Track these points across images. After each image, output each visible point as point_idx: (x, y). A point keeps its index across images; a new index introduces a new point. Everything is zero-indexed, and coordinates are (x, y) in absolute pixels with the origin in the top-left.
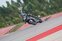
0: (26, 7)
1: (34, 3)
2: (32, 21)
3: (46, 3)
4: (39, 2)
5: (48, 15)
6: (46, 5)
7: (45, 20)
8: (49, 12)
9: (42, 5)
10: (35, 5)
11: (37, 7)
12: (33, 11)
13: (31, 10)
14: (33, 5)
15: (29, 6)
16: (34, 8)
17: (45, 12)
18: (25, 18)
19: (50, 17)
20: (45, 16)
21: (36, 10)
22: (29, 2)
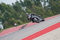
0: (3, 15)
1: (11, 11)
2: (36, 19)
3: (22, 11)
4: (15, 10)
5: (24, 23)
6: (22, 13)
7: (21, 28)
8: (25, 20)
9: (18, 14)
10: (12, 13)
11: (14, 16)
12: (10, 19)
13: (7, 18)
14: (9, 13)
15: (5, 14)
16: (10, 16)
17: (21, 20)
18: (30, 17)
19: (26, 25)
20: (21, 24)
21: (13, 19)
22: (6, 11)
